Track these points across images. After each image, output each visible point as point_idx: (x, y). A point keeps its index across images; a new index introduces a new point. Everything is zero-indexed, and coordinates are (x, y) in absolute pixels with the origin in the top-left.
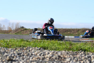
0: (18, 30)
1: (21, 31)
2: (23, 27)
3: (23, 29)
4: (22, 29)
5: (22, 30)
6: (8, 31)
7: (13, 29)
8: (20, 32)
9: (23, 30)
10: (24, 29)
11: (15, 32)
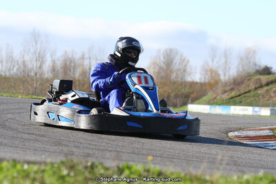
0: (242, 82)
1: (256, 89)
2: (267, 71)
3: (268, 76)
4: (264, 79)
5: (264, 82)
6: (202, 85)
7: (227, 77)
8: (252, 93)
9: (268, 84)
10: (271, 78)
11: (232, 89)
